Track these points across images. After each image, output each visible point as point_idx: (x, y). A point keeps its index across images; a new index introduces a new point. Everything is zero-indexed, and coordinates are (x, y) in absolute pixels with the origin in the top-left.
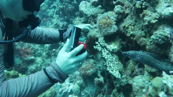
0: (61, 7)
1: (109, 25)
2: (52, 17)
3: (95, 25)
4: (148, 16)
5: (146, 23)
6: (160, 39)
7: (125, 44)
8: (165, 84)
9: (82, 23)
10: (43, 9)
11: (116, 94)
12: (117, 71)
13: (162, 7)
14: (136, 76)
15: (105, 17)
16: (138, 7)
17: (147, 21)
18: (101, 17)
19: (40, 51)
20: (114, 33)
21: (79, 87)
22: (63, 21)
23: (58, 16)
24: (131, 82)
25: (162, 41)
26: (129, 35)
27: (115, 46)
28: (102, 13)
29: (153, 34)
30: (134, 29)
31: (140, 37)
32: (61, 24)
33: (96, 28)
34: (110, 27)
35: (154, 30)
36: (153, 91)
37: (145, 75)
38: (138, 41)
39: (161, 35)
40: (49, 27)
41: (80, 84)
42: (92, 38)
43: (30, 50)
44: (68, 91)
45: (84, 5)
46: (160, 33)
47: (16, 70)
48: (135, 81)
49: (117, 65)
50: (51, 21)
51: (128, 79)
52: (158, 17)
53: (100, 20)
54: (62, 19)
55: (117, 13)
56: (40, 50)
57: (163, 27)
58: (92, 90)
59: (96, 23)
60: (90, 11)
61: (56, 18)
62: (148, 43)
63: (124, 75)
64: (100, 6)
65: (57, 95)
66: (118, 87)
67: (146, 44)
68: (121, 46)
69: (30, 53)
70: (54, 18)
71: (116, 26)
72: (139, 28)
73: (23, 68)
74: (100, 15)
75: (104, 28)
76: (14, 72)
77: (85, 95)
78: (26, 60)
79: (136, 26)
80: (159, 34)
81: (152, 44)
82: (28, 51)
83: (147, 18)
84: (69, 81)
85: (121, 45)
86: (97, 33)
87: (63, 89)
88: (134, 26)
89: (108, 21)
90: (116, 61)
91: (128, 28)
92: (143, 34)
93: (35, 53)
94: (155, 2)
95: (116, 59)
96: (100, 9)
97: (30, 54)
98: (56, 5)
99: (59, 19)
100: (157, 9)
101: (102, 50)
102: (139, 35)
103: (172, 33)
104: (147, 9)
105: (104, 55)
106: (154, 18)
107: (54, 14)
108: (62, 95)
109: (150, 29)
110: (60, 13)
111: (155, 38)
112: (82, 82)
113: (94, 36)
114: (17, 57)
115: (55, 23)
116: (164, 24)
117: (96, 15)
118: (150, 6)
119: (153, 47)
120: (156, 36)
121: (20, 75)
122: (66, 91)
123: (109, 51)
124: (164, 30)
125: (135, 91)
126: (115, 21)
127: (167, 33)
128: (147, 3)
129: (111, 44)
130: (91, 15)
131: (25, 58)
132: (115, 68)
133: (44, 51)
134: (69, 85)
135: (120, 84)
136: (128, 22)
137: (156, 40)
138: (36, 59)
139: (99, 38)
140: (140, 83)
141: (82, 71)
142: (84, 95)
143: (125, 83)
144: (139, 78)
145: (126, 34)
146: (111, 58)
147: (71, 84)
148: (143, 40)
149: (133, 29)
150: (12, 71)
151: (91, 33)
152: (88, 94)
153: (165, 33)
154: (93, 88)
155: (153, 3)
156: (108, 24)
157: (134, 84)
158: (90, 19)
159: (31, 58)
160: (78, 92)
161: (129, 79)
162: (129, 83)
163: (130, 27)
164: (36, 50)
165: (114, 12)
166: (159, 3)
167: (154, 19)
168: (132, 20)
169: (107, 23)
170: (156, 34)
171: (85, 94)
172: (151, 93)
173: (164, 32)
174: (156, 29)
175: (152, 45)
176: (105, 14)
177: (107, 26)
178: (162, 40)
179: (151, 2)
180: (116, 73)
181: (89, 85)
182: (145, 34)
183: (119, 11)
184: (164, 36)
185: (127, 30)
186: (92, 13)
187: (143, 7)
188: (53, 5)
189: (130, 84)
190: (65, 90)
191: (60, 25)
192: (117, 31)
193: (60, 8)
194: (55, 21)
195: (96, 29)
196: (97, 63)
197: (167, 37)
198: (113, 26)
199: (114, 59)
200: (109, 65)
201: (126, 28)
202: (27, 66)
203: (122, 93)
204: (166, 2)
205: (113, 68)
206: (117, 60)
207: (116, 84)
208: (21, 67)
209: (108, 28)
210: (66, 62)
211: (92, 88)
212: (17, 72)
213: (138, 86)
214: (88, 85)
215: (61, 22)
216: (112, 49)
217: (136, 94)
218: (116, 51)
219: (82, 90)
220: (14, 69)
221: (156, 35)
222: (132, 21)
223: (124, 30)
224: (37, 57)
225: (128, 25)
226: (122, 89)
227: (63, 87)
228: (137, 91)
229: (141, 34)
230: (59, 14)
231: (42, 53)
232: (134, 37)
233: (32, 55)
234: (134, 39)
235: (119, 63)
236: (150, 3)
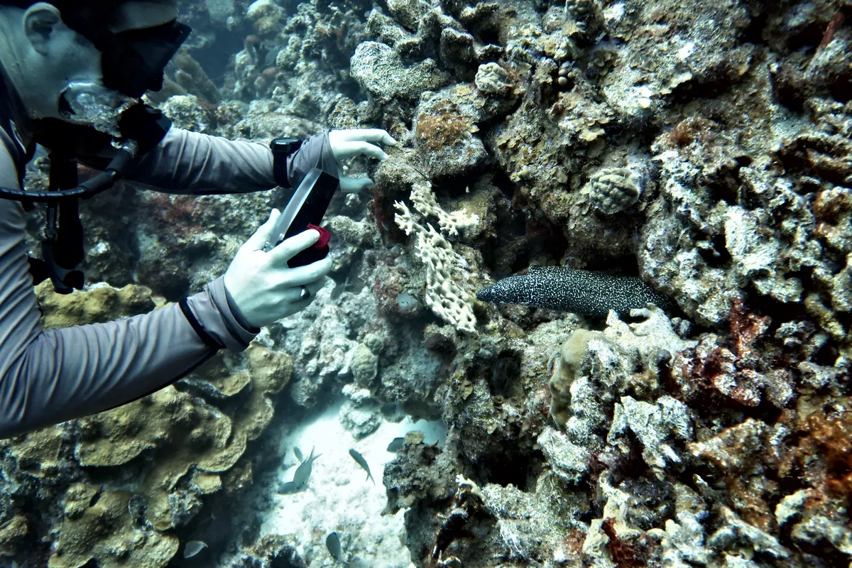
0: (327, 28)
1: (453, 138)
2: (290, 69)
3: (407, 135)
4: (572, 117)
5: (566, 142)
6: (608, 199)
7: (511, 208)
8: (593, 354)
9: (362, 123)
10: (265, 27)
11: (459, 384)
12: (465, 308)
13: (622, 83)
14: (542, 325)
15: (442, 105)
16: (541, 81)
17: (567, 135)
18: (427, 105)
19: (235, 213)
20: (468, 167)
21: (373, 356)
22: (333, 90)
23: (313, 64)
24: (517, 344)
25: (614, 205)
26: (518, 179)
27: (473, 215)
28: (436, 90)
29: (588, 180)
30: (534, 156)
31: (552, 188)
32: (325, 98)
33: (409, 144)
34: (456, 144)
35: (590, 166)
36: (562, 377)
37: (567, 322)
38: (545, 199)
39: (609, 186)
40: (279, 110)
41: (378, 346)
42: (389, 184)
43: (198, 208)
44: (339, 369)
45: (368, 58)
46: (605, 178)
47: (143, 282)
48: (536, 341)
49: (471, 286)
50: (287, 87)
51: (507, 334)
52: (607, 120)
53: (422, 117)
54: (328, 79)
55: (482, 94)
56: (238, 207)
57: (623, 153)
58: (422, 367)
59: (409, 126)
60: (391, 82)
61: (306, 75)
62: (574, 211)
63: (497, 319)
64: (429, 62)
65: (301, 384)
66: (467, 362)
67: (569, 215)
68: (494, 217)
69: (199, 217)
70: (297, 74)
71: (479, 141)
72: (548, 155)
73: (169, 276)
74: (426, 94)
75: (433, 148)
76: (135, 291)
77: (397, 387)
78: (182, 245)
79: (540, 147)
80: (603, 182)
81: (584, 213)
82: (189, 208)
83: (570, 123)
84: (348, 332)
85: (496, 213)
86: (408, 167)
87: (321, 361)
88: (535, 144)
89: (450, 122)
90: (470, 271)
91: (515, 151)
92: (562, 178)
93: (216, 218)
94: (602, 65)
95: (470, 264)
96: (429, 75)
97: (197, 223)
98: (307, 20)
99: (316, 80)
100: (606, 91)
101: (419, 231)
102: (549, 179)
103: (647, 177)
104: (573, 90)
105: (422, 251)
106: (591, 122)
107: (298, 57)
108: (319, 385)
109: (578, 161)
110: (321, 53)
111: (592, 194)
112: (386, 340)
113: (399, 178)
114: (149, 233)
115: (301, 97)
116: (629, 142)
117: (412, 97)
118: (581, 80)
119: (587, 224)
120: (597, 188)
121: (159, 301)
122: (332, 368)
123: (446, 233)
124: (625, 165)
125: (528, 376)
126: (475, 124)
127: (631, 176)
128: (574, 66)
129: (458, 208)
130: (396, 96)
131: (181, 237)
132: (460, 297)
133: (251, 211)
134: (347, 349)
135: (477, 351)
136: (518, 128)
137: (596, 200)
138: (220, 241)
139: (415, 186)
140: (548, 349)
141: (385, 299)
142: (391, 388)
143: (495, 349)
144: (549, 331)
145: (510, 173)
146: (449, 259)
147: (354, 342)
148: (559, 200)
149: (529, 157)
150: (129, 286)
151: (389, 166)
152: (406, 381)
153: (627, 176)
154: (427, 363)
155: (595, 65)
156: (446, 133)
157: (530, 351)
158: (390, 109)
159: (202, 239)
160: (371, 374)
161: (513, 335)
162: (512, 348)
163: (523, 148)
164: (223, 208)
165: (476, 86)
166: (616, 70)
167: (591, 128)
168: (530, 122)
169: (446, 130)
170: (597, 180)
171: (397, 384)
172: (557, 383)
173: (623, 175)
174: (599, 163)
175: (586, 219)
176: (443, 95)
177: (443, 140)
178: (612, 203)
179: (590, 65)
180: (458, 313)
181: (411, 350)
182: (565, 179)
183: (489, 86)
184: (619, 188)
185: (512, 159)
186: (400, 89)
187: (561, 79)
188: (296, 18)
189: (513, 350)
190: (328, 365)
191: (322, 106)
192: (480, 161)
193: (319, 32)
194: (301, 86)
195: (408, 150)
196: (413, 275)
197: (629, 192)
198: (465, 141)
199: (463, 262)
200: (437, 285)
201: (510, 152)
202: (186, 270)
203: (482, 382)
204: (634, 68)
205: (450, 295)
206: (472, 267)
207: (464, 350)
208: (162, 273)
209: (448, 148)
210: (254, 283)
211: (421, 363)
212: (148, 292)
213: (541, 357)
214: (408, 348)
215: (324, 93)
216: (457, 228)
217: (531, 385)
218: (475, 234)
219: (386, 367)
220: (135, 278)
221: (595, 184)
222: (529, 127)
223: (503, 155)
224: (226, 237)
225: (518, 142)
226: (484, 368)
227: (322, 356)
228: (533, 374)
229: (554, 175)
230: (317, 57)
231: (244, 218)
232: (533, 187)
233: (205, 225)
234: (533, 193)
235: (481, 278)
236: (584, 68)
